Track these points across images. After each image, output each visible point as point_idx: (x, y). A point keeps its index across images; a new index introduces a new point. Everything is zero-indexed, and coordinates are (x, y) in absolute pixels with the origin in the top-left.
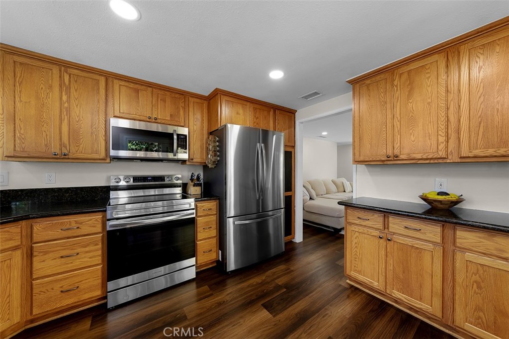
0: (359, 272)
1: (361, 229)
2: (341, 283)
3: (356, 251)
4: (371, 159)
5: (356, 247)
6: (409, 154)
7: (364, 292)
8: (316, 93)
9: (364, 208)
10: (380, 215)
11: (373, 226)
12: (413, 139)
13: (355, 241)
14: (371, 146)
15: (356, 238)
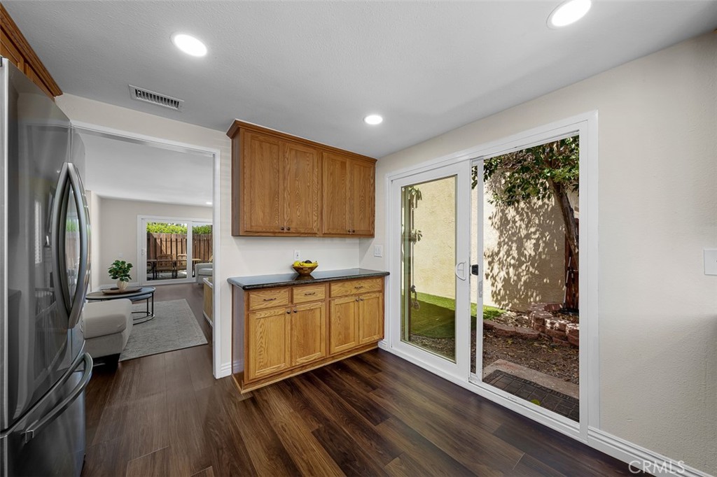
0: (265, 366)
1: (268, 313)
2: (240, 399)
3: (261, 342)
4: (264, 230)
5: (262, 337)
6: (296, 228)
7: (265, 387)
8: (176, 103)
9: (272, 287)
10: (285, 290)
11: (280, 304)
12: (298, 214)
13: (261, 330)
14: (264, 214)
15: (261, 327)
